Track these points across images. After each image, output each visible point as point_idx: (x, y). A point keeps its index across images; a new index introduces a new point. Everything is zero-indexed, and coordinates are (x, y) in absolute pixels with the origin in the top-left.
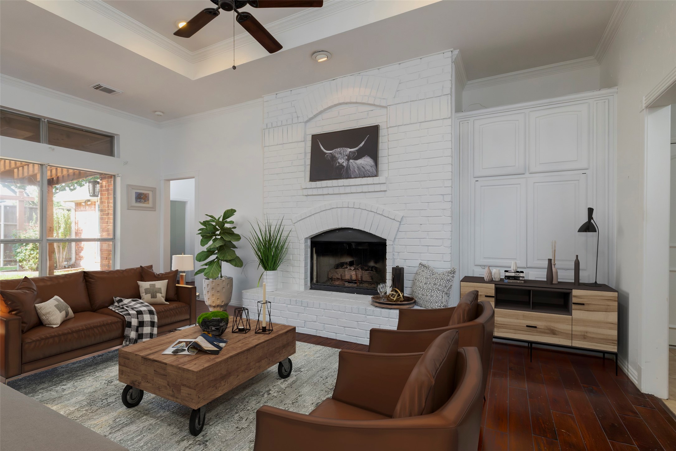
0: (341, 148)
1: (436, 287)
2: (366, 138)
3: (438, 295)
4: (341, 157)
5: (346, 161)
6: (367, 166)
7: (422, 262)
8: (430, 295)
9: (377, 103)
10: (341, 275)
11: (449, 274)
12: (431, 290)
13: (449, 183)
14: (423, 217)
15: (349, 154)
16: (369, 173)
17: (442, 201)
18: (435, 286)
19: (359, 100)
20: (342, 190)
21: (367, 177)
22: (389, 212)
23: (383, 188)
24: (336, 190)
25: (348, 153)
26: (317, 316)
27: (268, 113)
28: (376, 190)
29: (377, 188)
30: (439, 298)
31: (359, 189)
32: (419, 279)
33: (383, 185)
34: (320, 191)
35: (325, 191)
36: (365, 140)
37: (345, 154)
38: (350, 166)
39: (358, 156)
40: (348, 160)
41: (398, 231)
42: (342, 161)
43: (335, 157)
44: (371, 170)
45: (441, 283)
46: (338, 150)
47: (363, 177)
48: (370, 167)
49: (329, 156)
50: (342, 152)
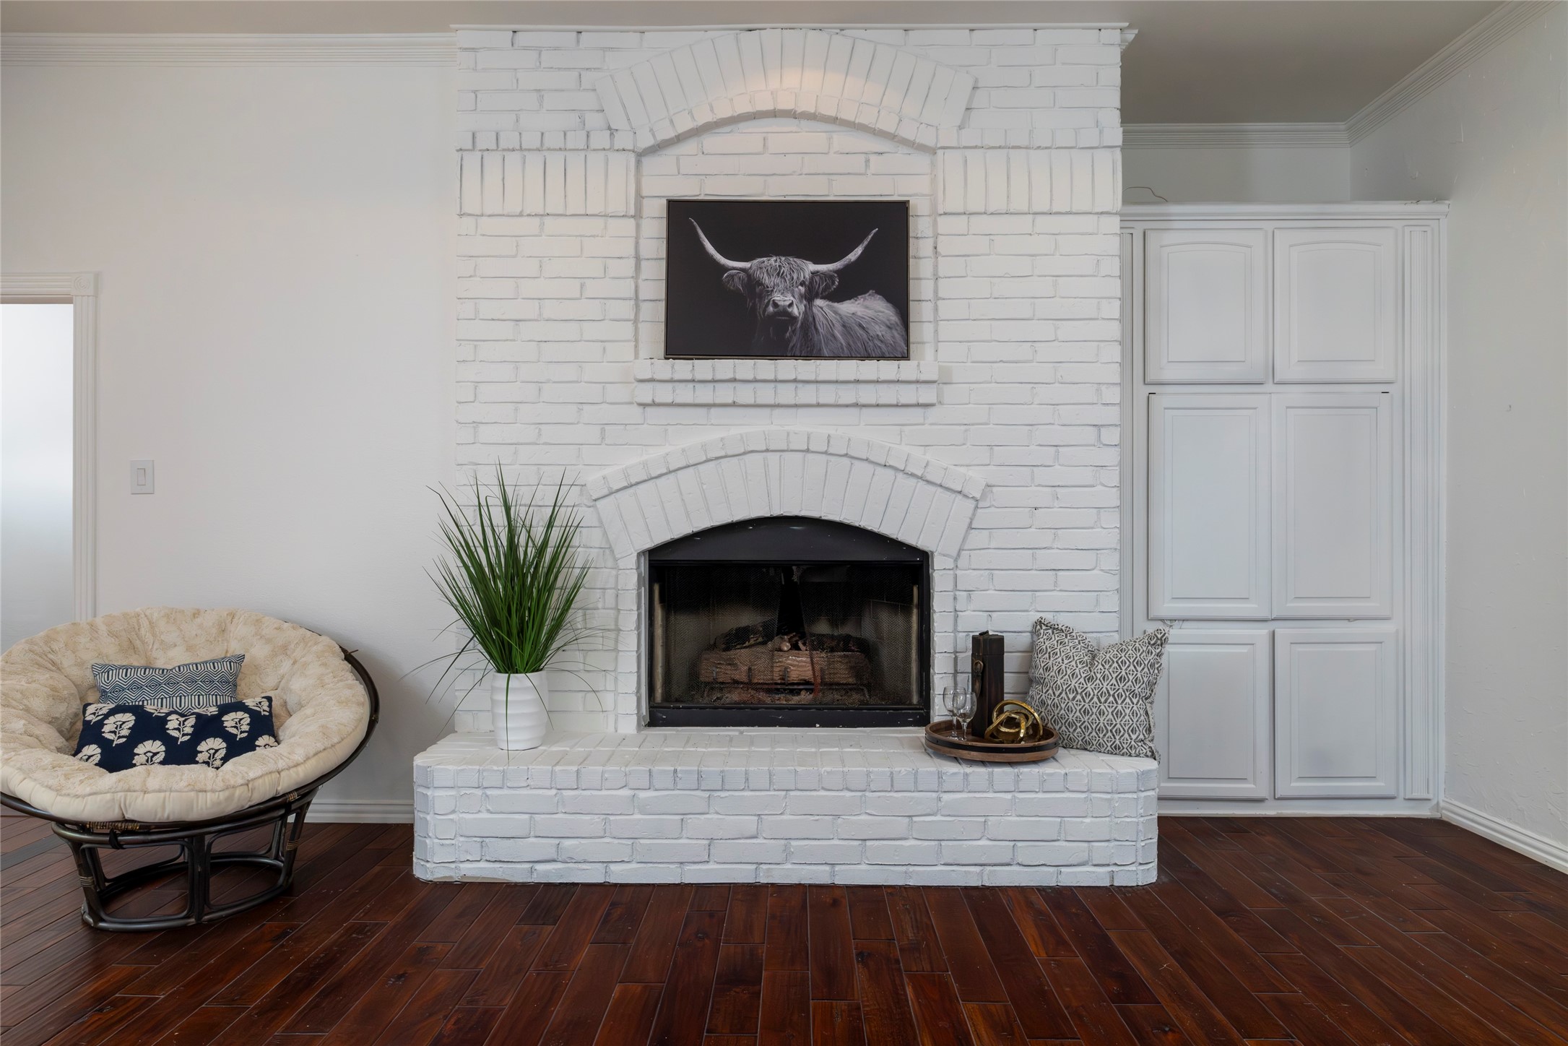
0: (783, 259)
1: (1125, 688)
2: (870, 237)
3: (1135, 708)
4: (782, 286)
5: (801, 302)
6: (876, 323)
7: (1043, 615)
8: (1110, 710)
9: (907, 132)
10: (750, 669)
11: (1150, 647)
12: (1113, 696)
13: (1113, 395)
14: (1043, 486)
15: (812, 279)
16: (883, 346)
17: (1096, 444)
18: (1121, 685)
19: (848, 115)
20: (786, 394)
21: (879, 358)
22: (946, 469)
23: (927, 395)
24: (766, 394)
25: (807, 276)
26: (759, 815)
27: (475, 92)
28: (903, 401)
29: (908, 394)
30: (1139, 718)
31: (848, 395)
32: (1063, 667)
33: (927, 385)
34: (704, 394)
35: (725, 394)
36: (866, 243)
37: (795, 278)
38: (817, 320)
39: (846, 287)
40: (810, 296)
41: (970, 527)
42: (786, 299)
43: (762, 284)
44: (888, 337)
45: (1139, 675)
46: (773, 261)
47: (863, 358)
48: (884, 328)
49: (736, 279)
50: (785, 269)
